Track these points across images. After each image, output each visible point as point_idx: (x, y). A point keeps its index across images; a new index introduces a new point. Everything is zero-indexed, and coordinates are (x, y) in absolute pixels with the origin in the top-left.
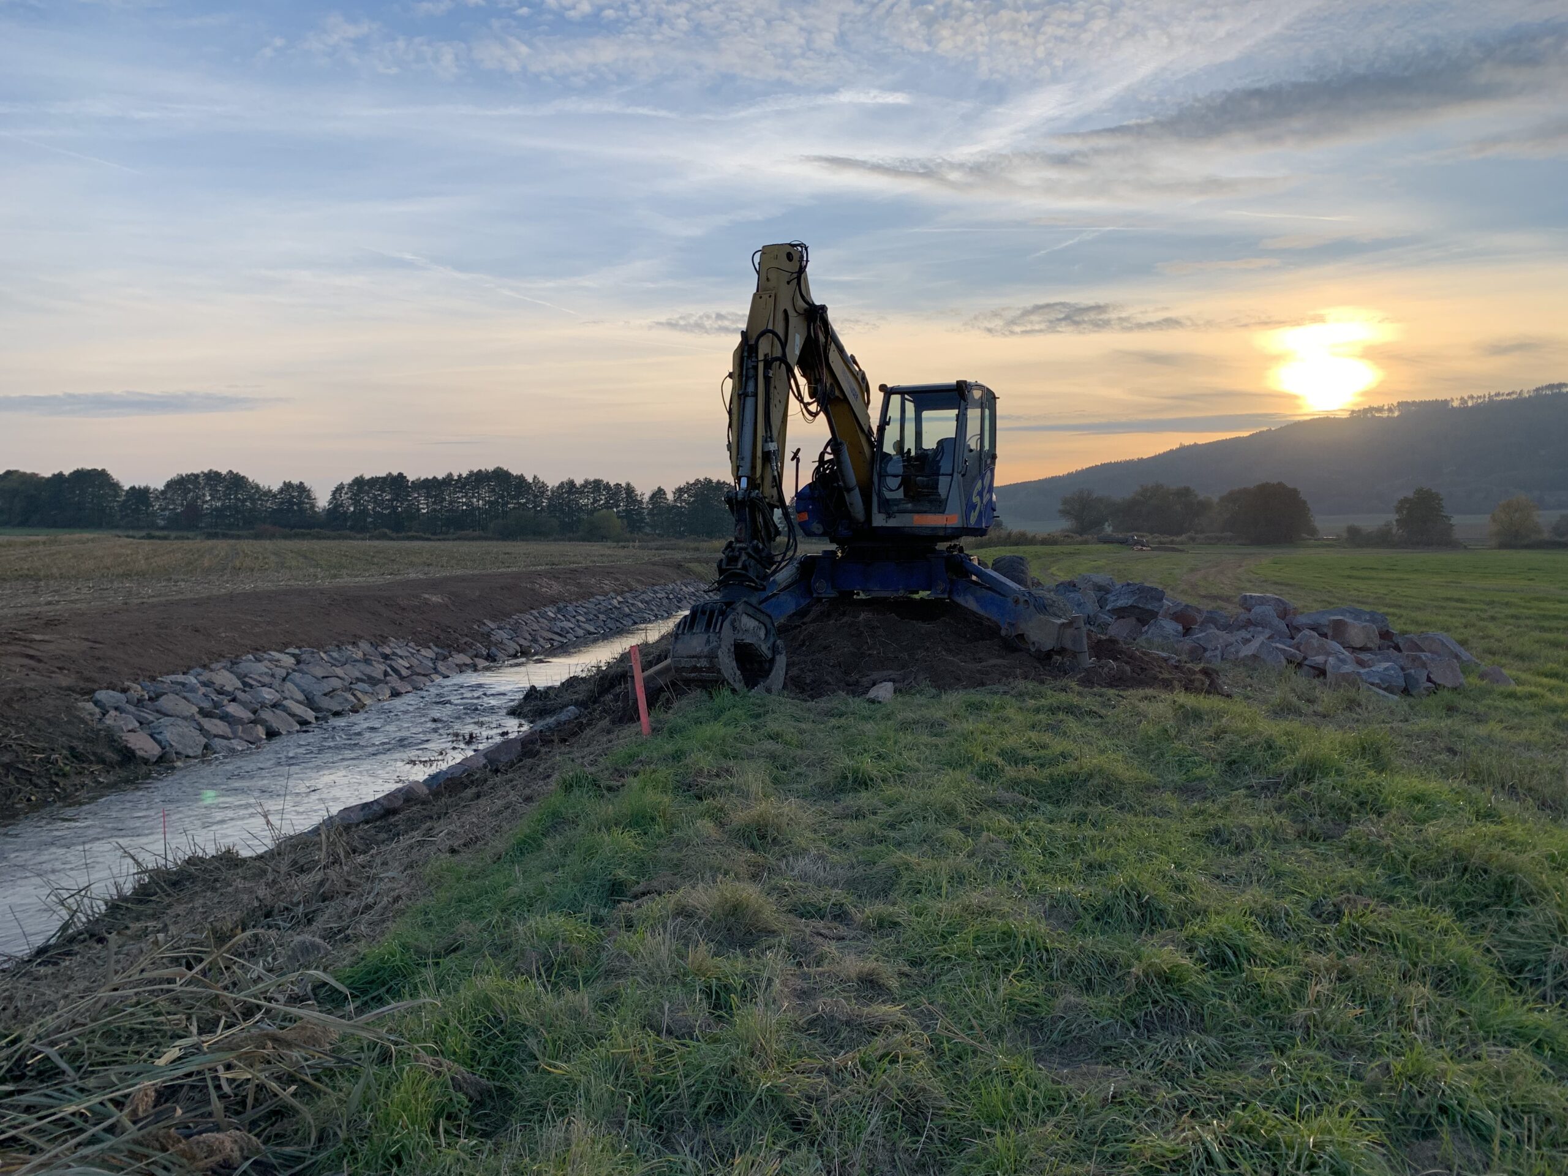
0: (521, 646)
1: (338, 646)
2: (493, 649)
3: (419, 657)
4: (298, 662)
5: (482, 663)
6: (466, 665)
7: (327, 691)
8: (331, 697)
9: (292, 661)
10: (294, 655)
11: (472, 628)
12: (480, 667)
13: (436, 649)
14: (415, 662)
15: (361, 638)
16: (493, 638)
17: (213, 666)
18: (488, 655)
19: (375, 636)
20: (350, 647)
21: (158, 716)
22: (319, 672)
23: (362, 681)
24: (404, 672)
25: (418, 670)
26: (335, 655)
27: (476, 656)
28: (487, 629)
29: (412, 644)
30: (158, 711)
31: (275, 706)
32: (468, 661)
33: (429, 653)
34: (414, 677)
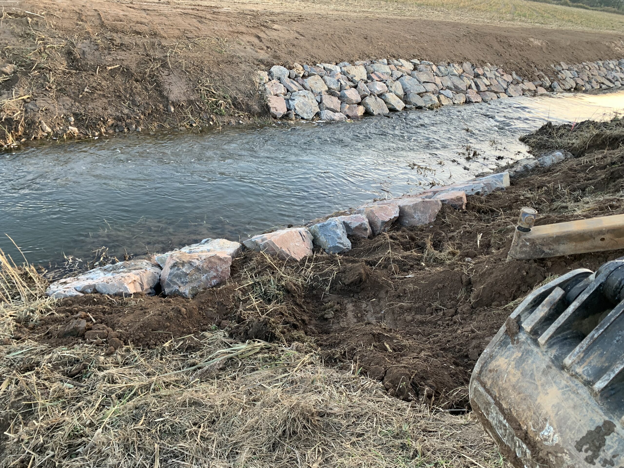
0: (577, 84)
1: (449, 64)
2: (555, 83)
3: (500, 80)
4: (415, 69)
5: (541, 90)
6: (529, 90)
7: (421, 91)
8: (422, 97)
9: (411, 67)
10: (415, 65)
11: (549, 66)
12: (539, 93)
13: (515, 76)
14: (495, 82)
15: (468, 60)
16: (559, 76)
17: (357, 62)
18: (550, 86)
19: (478, 60)
20: (456, 65)
21: (301, 88)
22: (423, 78)
23: (450, 89)
24: (483, 88)
25: (493, 88)
26: (442, 69)
27: (541, 86)
28: (559, 68)
29: (500, 70)
30: (303, 86)
31: (380, 95)
32: (533, 88)
33: (509, 78)
34: (487, 93)
